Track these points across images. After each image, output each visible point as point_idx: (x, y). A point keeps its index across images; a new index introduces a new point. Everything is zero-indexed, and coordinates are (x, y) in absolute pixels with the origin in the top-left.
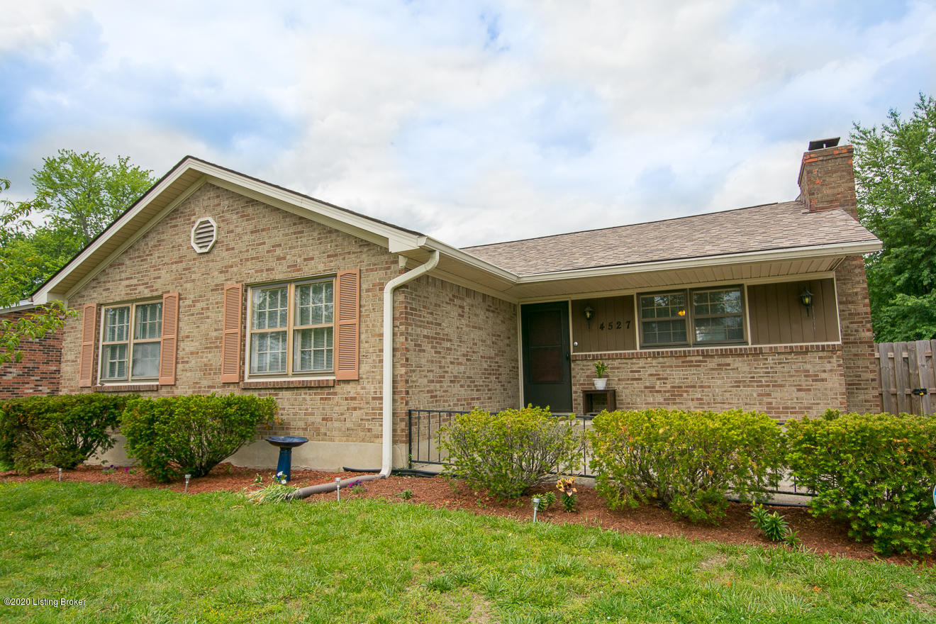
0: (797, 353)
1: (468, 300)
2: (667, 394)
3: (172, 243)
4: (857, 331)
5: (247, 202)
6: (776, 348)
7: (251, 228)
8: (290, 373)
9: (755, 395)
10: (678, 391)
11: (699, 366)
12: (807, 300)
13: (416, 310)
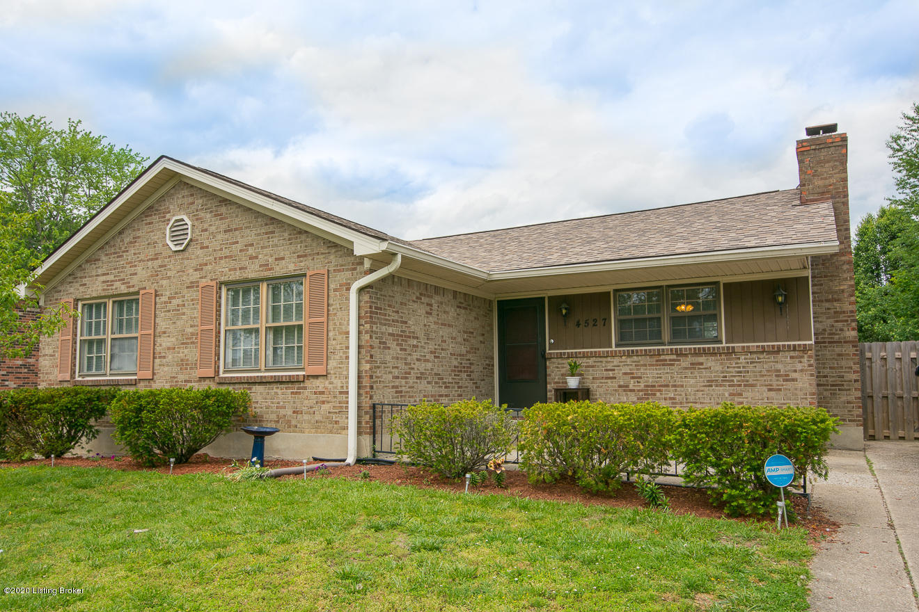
0: (769, 353)
1: (437, 298)
2: (641, 393)
3: (147, 241)
4: (841, 330)
5: (220, 202)
6: (748, 347)
7: (224, 227)
8: (263, 368)
9: (727, 395)
10: (651, 391)
11: (673, 365)
12: (780, 299)
13: (381, 309)
